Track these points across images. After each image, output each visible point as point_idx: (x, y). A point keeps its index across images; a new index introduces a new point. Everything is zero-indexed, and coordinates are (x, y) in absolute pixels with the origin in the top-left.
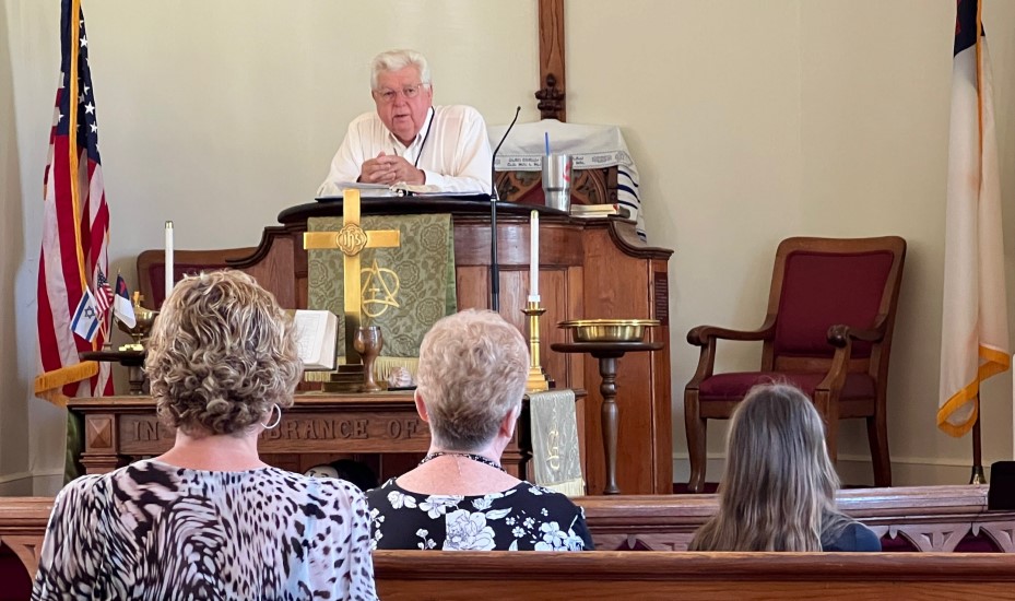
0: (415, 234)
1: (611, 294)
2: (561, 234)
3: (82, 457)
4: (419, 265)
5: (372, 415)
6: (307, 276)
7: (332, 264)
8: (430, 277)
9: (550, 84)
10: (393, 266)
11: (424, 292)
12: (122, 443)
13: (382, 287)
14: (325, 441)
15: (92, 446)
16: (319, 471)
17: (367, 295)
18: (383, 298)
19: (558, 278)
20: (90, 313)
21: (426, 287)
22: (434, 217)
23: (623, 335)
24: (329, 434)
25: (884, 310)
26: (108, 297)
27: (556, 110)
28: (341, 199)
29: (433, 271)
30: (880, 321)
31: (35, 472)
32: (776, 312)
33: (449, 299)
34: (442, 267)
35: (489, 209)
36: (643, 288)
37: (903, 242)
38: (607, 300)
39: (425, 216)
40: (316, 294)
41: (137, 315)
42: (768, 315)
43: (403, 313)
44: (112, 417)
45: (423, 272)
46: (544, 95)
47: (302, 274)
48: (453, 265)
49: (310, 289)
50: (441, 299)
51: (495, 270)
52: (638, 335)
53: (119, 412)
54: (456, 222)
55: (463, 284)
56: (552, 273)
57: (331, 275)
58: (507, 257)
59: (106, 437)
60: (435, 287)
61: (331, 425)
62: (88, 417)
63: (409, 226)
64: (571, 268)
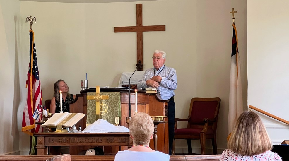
0: (112, 96)
1: (155, 110)
2: (144, 96)
3: (36, 147)
4: (113, 103)
5: (103, 137)
6: (87, 106)
7: (93, 103)
8: (115, 106)
9: (139, 63)
10: (107, 103)
11: (114, 110)
12: (46, 143)
13: (104, 108)
14: (92, 143)
15: (38, 144)
16: (91, 150)
17: (101, 110)
18: (104, 111)
19: (143, 107)
20: (37, 113)
21: (114, 108)
22: (116, 92)
23: (159, 120)
24: (93, 141)
25: (215, 114)
26: (41, 110)
27: (141, 68)
28: (95, 88)
29: (116, 105)
30: (215, 117)
31: (20, 150)
32: (191, 114)
33: (119, 111)
34: (118, 104)
35: (129, 90)
36: (163, 109)
37: (220, 99)
38: (154, 112)
39: (114, 92)
40: (89, 110)
41: (48, 114)
42: (189, 116)
43: (109, 114)
44: (43, 137)
45: (113, 105)
46: (138, 65)
47: (85, 105)
48: (120, 103)
49: (88, 109)
50: (117, 111)
51: (130, 104)
52: (162, 120)
53: (45, 136)
54: (121, 94)
55: (122, 108)
56: (142, 105)
57: (92, 105)
58: (132, 101)
59: (42, 142)
60: (116, 108)
61: (94, 140)
62: (38, 137)
63: (110, 94)
64: (146, 104)
